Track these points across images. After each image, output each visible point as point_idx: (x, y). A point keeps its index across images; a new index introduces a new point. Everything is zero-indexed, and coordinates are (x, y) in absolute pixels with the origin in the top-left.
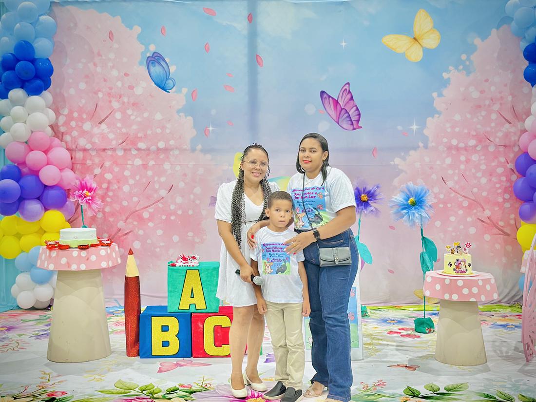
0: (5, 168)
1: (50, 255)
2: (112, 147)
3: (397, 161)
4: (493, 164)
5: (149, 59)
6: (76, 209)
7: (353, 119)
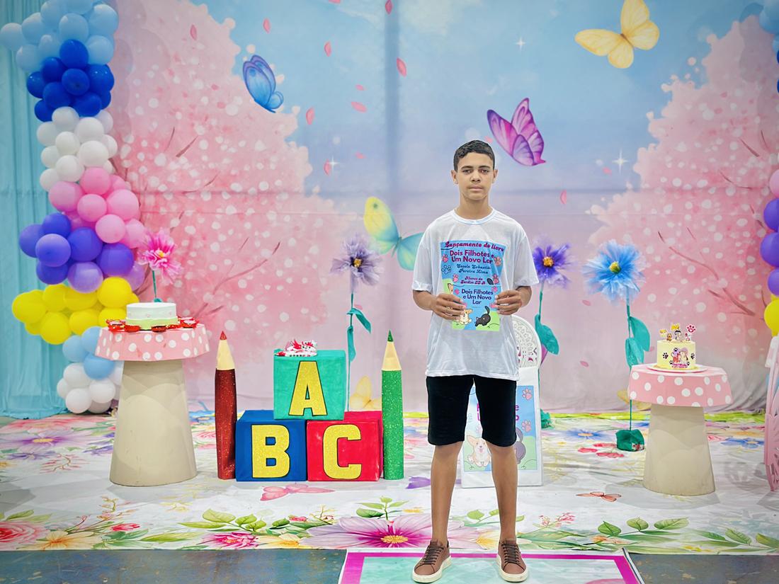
0: (49, 218)
1: (114, 340)
2: (194, 190)
3: (595, 209)
4: (733, 214)
5: (247, 65)
6: (146, 275)
7: (533, 150)
